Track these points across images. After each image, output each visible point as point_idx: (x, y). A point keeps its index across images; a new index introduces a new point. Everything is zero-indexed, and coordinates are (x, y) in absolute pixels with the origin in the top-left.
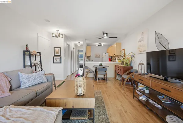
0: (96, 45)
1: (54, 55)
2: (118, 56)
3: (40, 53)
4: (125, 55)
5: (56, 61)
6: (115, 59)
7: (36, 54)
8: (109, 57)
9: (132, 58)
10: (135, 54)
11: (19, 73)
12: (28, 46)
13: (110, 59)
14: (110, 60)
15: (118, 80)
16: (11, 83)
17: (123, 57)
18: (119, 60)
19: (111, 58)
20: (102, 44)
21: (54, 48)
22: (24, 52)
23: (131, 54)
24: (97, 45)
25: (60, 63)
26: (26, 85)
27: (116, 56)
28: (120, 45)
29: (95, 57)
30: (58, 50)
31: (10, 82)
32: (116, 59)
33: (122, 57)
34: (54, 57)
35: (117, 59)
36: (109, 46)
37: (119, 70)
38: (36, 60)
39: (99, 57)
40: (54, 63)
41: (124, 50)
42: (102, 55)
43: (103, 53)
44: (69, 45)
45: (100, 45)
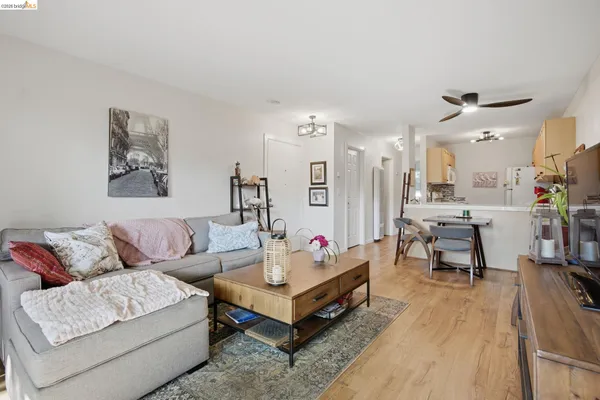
0: (467, 141)
1: (312, 184)
3: (265, 179)
5: (316, 199)
7: (257, 182)
11: (210, 223)
12: (240, 167)
16: (194, 241)
20: (498, 132)
21: (312, 164)
22: (232, 178)
24: (473, 141)
25: (326, 205)
26: (216, 250)
29: (474, 186)
30: (320, 169)
31: (191, 237)
34: (310, 189)
38: (259, 197)
39: (494, 186)
40: (311, 205)
42: (505, 178)
43: (509, 169)
44: (359, 151)
45: (485, 139)
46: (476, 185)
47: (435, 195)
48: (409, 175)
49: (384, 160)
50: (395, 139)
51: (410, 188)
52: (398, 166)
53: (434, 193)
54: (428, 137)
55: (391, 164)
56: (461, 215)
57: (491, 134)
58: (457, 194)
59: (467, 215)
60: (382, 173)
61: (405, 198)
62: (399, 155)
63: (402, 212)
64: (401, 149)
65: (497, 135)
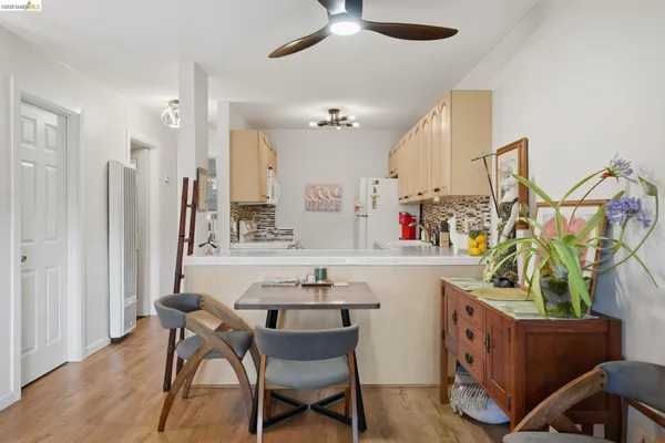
2: (465, 201)
4: (524, 193)
6: (445, 228)
8: (404, 210)
9: (607, 227)
10: (652, 191)
13: (406, 219)
14: (409, 229)
15: (465, 416)
17: (514, 217)
18: (474, 235)
19: (415, 212)
20: (353, 111)
23: (608, 190)
24: (313, 124)
27: (446, 202)
28: (479, 106)
29: (308, 209)
32: (452, 222)
33: (505, 210)
35: (459, 227)
36: (404, 127)
37: (470, 335)
39: (337, 210)
41: (522, 145)
42: (357, 196)
43: (363, 180)
44: (64, 116)
45: (332, 123)
46: (311, 207)
47: (245, 227)
48: (196, 184)
49: (136, 148)
50: (161, 99)
51: (198, 215)
52: (169, 163)
53: (242, 223)
54: (231, 104)
55: (153, 159)
56: (311, 280)
57: (340, 115)
58: (281, 224)
59: (322, 281)
60: (130, 177)
61: (186, 241)
62: (171, 138)
63: (179, 276)
64: (175, 124)
65: (351, 118)
